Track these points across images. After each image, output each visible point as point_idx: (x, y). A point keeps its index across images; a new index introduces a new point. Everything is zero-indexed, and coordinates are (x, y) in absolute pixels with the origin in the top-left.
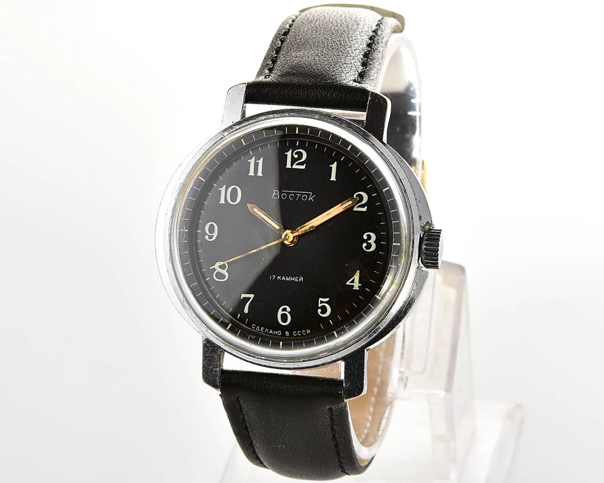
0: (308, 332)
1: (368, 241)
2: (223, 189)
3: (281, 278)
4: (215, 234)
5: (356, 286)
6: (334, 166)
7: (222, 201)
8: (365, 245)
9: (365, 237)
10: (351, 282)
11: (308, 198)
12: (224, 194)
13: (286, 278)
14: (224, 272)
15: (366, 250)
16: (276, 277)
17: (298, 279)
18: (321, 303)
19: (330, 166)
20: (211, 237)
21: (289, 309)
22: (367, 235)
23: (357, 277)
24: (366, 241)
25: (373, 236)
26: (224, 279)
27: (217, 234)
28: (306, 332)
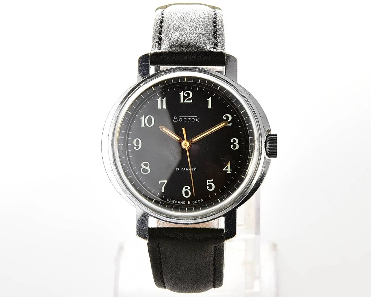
0: (201, 201)
1: (234, 144)
2: (143, 118)
3: (183, 169)
4: (140, 146)
5: (229, 171)
6: (210, 100)
7: (143, 125)
8: (232, 146)
9: (232, 141)
10: (225, 169)
11: (195, 120)
12: (144, 121)
13: (186, 169)
14: (147, 168)
15: (233, 149)
16: (180, 169)
17: (194, 169)
18: (208, 183)
19: (207, 100)
20: (137, 148)
21: (189, 188)
22: (233, 140)
23: (229, 166)
24: (233, 143)
25: (237, 140)
26: (148, 172)
27: (141, 145)
28: (200, 201)
